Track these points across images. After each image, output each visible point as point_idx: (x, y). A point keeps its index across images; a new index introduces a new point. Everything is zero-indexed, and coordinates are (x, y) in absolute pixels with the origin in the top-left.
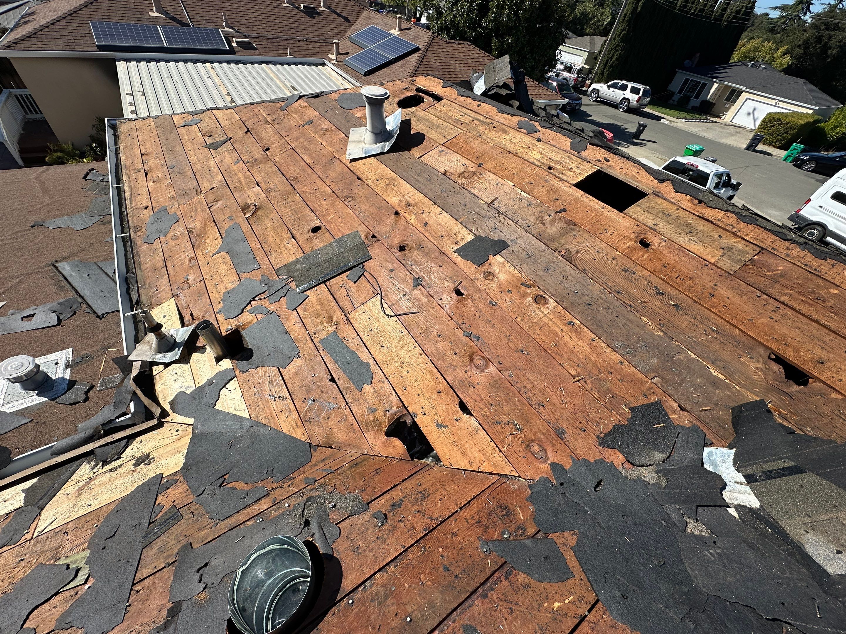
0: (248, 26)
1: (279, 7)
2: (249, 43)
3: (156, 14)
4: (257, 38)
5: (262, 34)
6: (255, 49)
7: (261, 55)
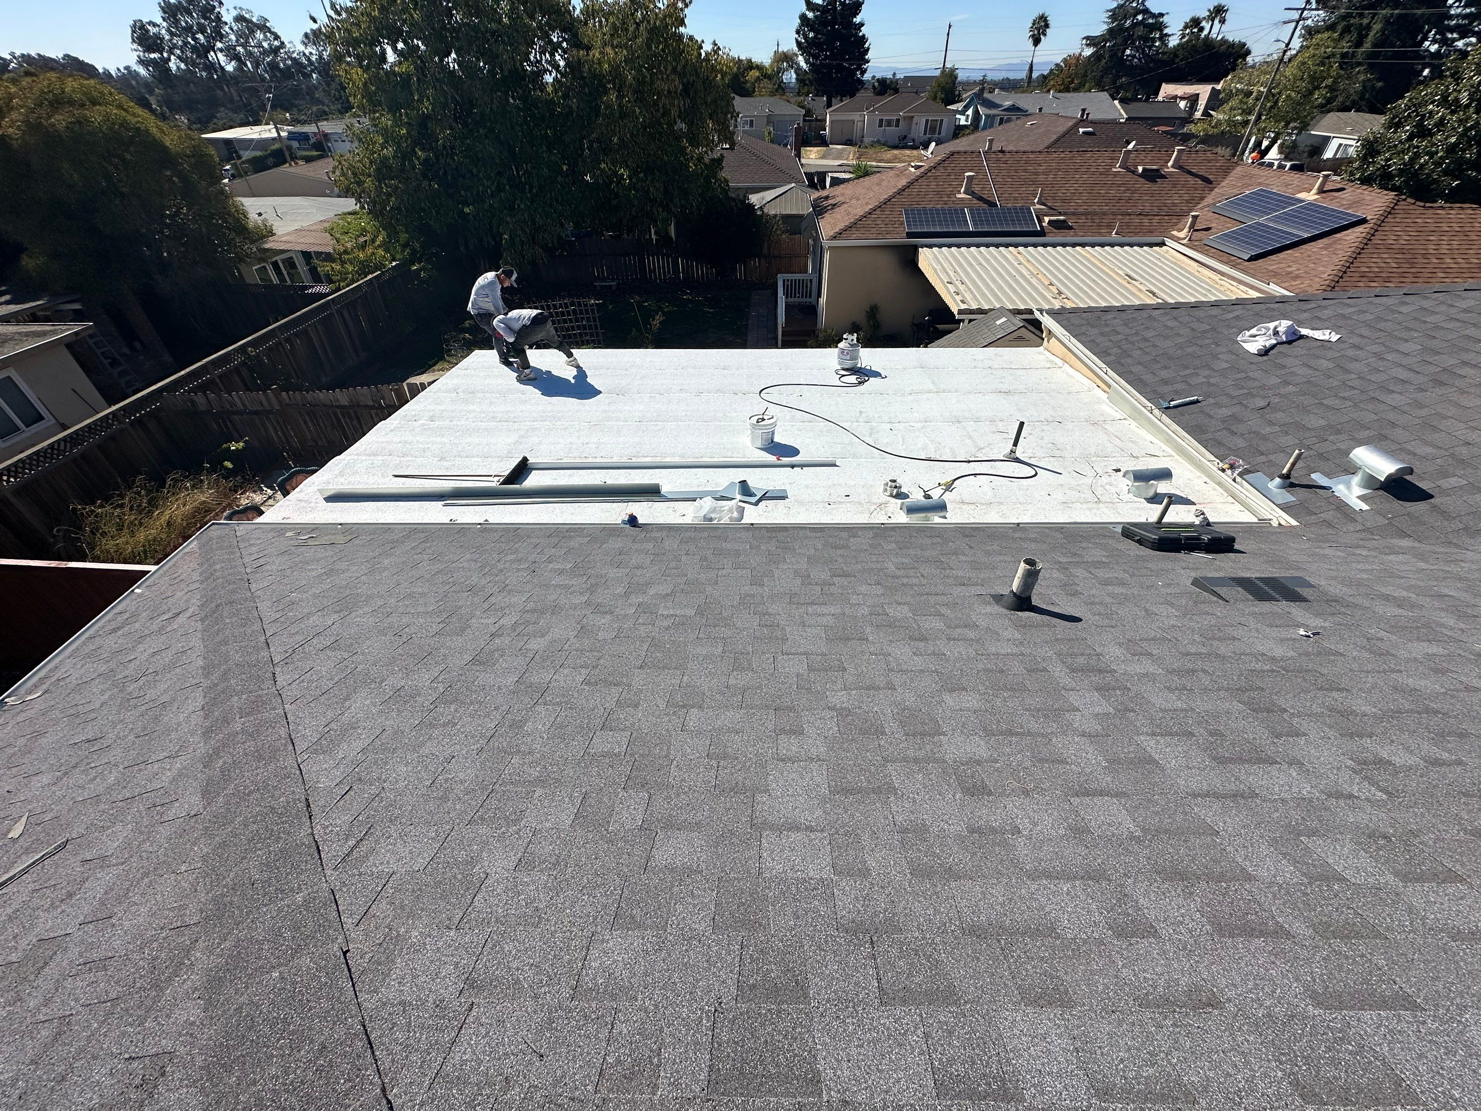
0: (1063, 201)
1: (1107, 173)
2: (1064, 221)
3: (962, 196)
4: (1074, 214)
5: (1081, 210)
6: (1071, 228)
7: (1076, 235)
